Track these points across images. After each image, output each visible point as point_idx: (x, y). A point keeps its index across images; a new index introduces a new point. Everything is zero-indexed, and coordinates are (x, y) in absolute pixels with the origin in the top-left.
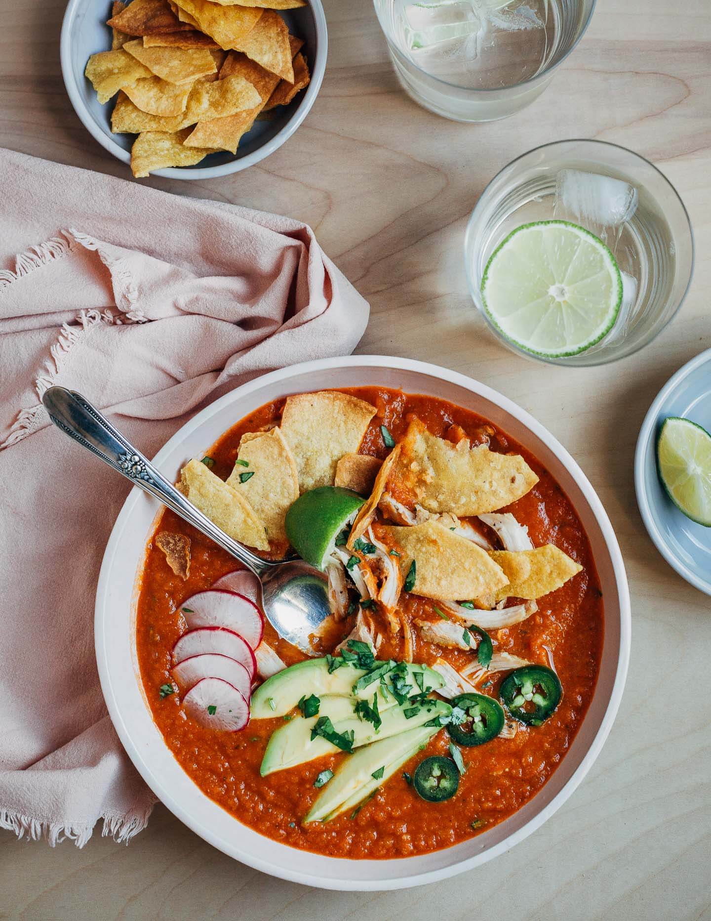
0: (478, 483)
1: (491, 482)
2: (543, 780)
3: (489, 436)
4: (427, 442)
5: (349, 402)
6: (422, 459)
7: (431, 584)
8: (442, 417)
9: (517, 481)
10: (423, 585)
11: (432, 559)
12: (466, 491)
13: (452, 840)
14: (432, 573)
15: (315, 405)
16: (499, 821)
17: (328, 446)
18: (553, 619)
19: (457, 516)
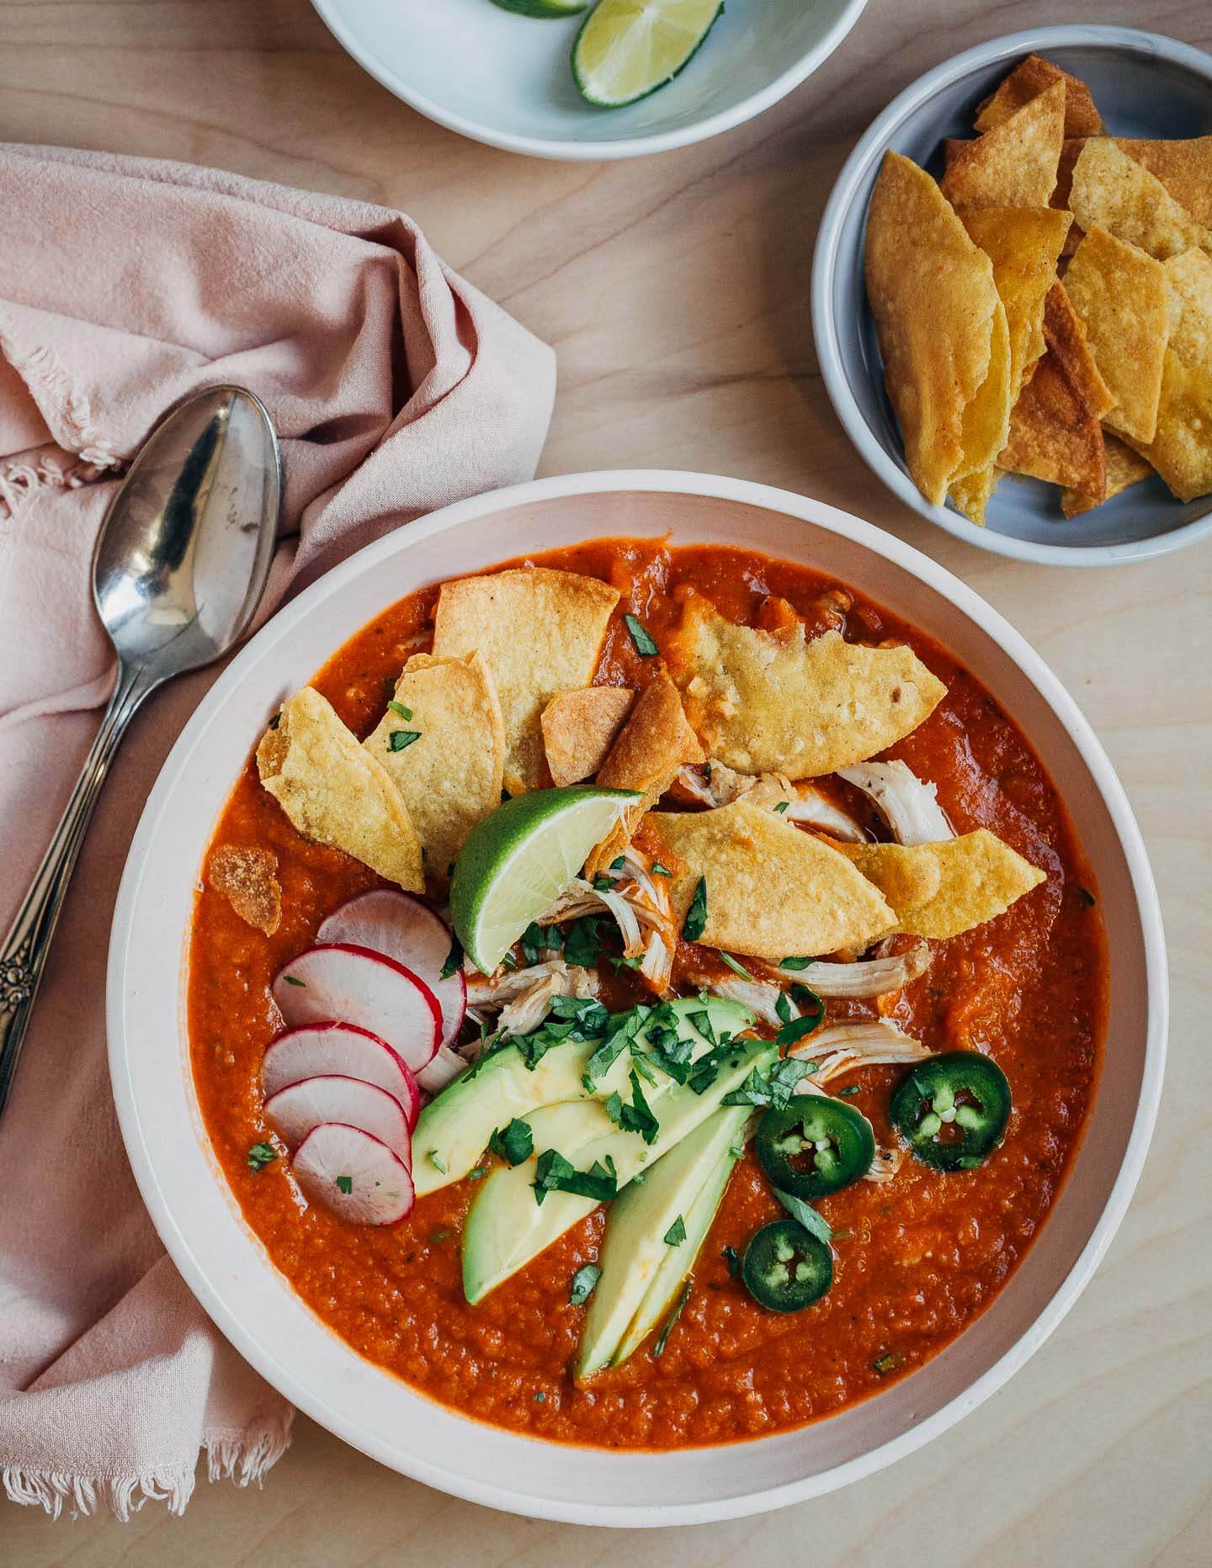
0: (828, 708)
1: (852, 705)
2: (1003, 1268)
3: (842, 611)
4: (720, 638)
5: (564, 585)
6: (712, 671)
7: (739, 925)
8: (745, 585)
9: (903, 698)
10: (722, 928)
11: (739, 876)
12: (804, 727)
13: (841, 1397)
14: (741, 906)
15: (498, 597)
16: (929, 1354)
17: (532, 675)
18: (996, 963)
19: (788, 777)
